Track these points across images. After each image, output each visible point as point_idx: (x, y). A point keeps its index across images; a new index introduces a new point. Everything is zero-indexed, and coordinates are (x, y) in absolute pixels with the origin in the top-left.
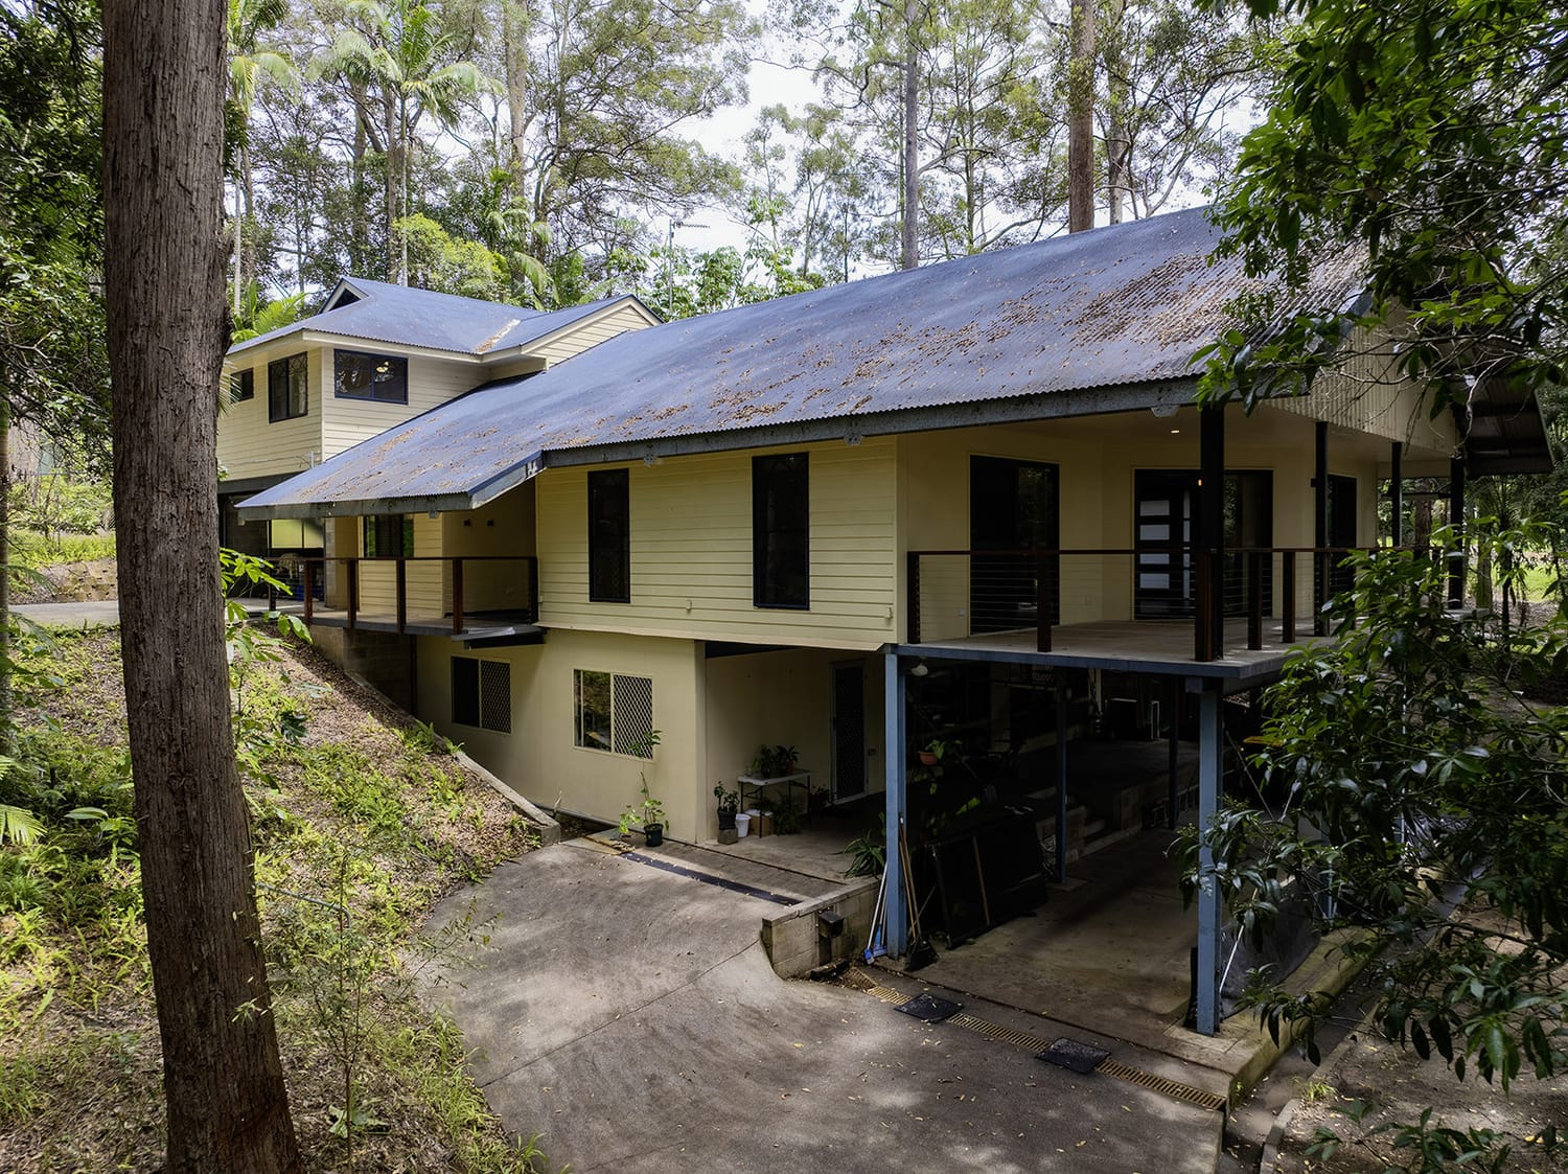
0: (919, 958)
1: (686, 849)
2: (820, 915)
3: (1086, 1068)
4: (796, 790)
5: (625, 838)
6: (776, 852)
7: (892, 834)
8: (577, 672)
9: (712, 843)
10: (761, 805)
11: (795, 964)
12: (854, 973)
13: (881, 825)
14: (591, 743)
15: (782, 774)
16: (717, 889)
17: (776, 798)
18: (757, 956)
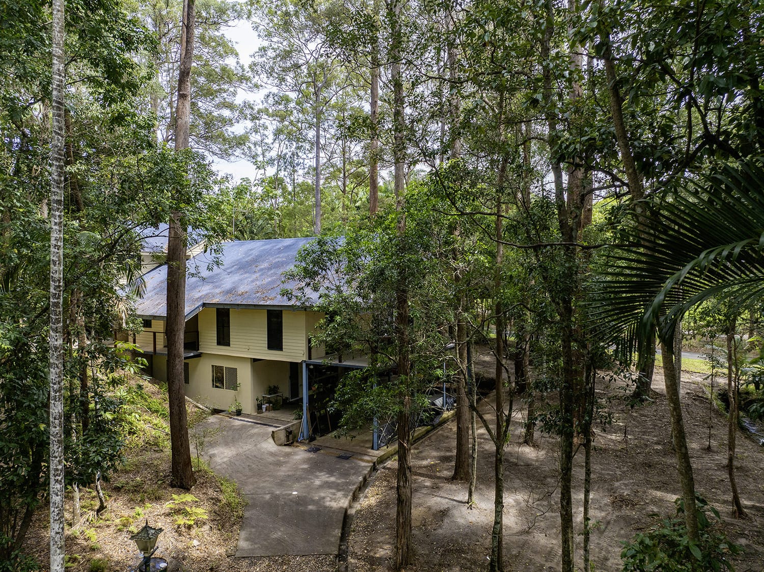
0: (312, 439)
1: (248, 416)
2: (286, 429)
3: (347, 458)
4: (279, 398)
5: (230, 414)
6: (273, 415)
7: (305, 408)
8: (213, 366)
9: (256, 414)
10: (269, 402)
11: (280, 442)
12: (295, 444)
13: (302, 407)
14: (217, 387)
15: (275, 393)
16: (259, 426)
17: (273, 400)
18: (271, 440)
